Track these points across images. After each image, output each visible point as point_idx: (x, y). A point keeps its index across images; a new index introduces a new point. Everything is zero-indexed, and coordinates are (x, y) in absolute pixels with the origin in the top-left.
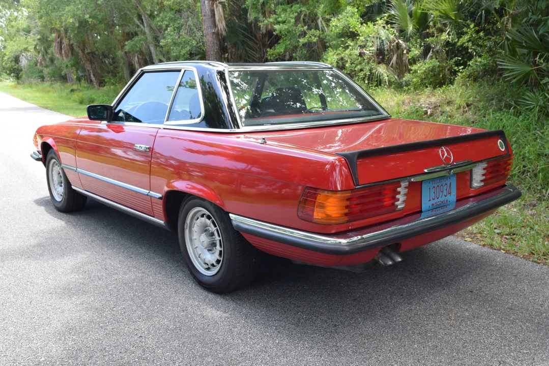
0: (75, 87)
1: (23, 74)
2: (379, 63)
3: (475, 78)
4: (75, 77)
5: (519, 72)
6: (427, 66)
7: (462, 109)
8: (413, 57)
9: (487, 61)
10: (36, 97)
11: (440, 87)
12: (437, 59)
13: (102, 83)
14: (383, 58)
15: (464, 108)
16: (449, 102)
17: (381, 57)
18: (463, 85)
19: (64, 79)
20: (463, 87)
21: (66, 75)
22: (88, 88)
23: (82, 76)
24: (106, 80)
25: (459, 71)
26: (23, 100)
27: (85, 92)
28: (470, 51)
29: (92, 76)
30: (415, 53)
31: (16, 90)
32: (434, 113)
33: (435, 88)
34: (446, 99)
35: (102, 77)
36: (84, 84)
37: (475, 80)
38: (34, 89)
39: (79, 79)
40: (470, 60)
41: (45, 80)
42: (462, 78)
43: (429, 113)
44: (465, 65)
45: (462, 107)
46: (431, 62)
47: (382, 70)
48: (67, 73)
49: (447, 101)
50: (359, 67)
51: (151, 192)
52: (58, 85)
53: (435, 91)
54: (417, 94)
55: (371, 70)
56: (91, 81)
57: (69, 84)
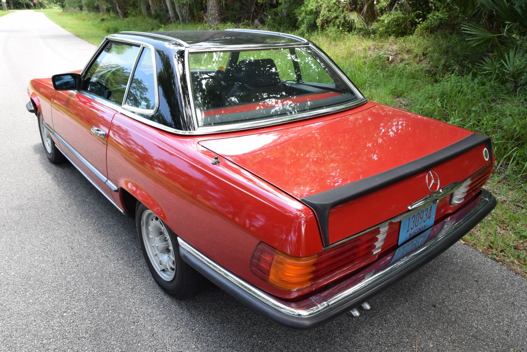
0: (105, 17)
1: (66, 3)
2: (351, 11)
3: (431, 30)
4: (106, 8)
5: (480, 38)
6: (392, 16)
7: (418, 58)
8: (381, 8)
9: (443, 15)
10: (74, 24)
11: (401, 36)
12: (401, 11)
13: (125, 15)
14: (356, 7)
15: (420, 57)
16: (409, 50)
17: (354, 6)
18: (420, 36)
19: (97, 9)
20: (421, 37)
21: (98, 5)
22: (115, 18)
23: (111, 8)
24: (129, 12)
25: (419, 23)
26: (62, 27)
27: (113, 22)
28: (430, 5)
29: (118, 8)
30: (383, 4)
31: (60, 17)
32: (395, 60)
33: (397, 37)
34: (406, 47)
35: (126, 9)
36: (112, 14)
37: (431, 32)
38: (74, 17)
39: (108, 10)
40: (429, 13)
41: (83, 9)
42: (420, 29)
43: (390, 59)
44: (425, 18)
45: (418, 56)
46: (396, 14)
47: (354, 17)
48: (99, 4)
49: (406, 49)
50: (335, 15)
51: (108, 181)
52: (92, 14)
53: (397, 40)
54: (382, 42)
55: (344, 18)
56: (117, 12)
57: (101, 14)
